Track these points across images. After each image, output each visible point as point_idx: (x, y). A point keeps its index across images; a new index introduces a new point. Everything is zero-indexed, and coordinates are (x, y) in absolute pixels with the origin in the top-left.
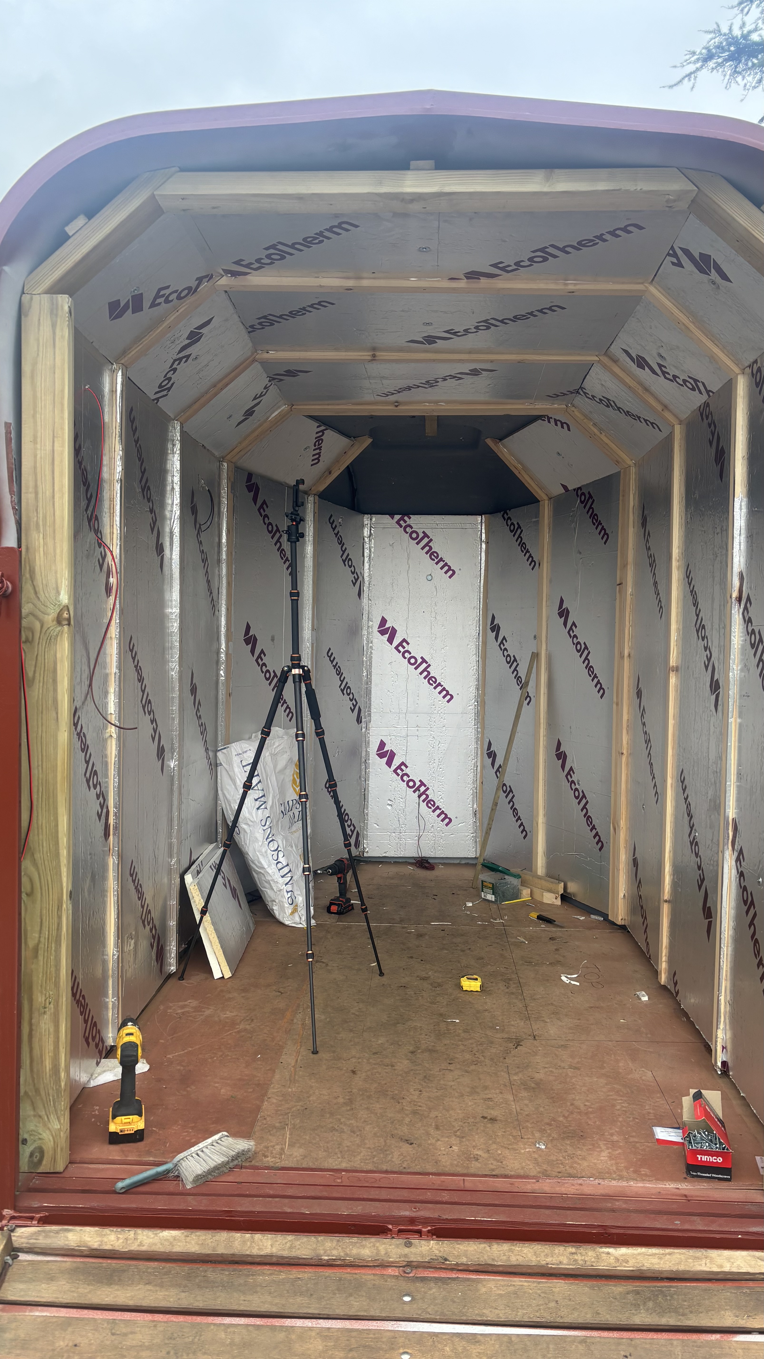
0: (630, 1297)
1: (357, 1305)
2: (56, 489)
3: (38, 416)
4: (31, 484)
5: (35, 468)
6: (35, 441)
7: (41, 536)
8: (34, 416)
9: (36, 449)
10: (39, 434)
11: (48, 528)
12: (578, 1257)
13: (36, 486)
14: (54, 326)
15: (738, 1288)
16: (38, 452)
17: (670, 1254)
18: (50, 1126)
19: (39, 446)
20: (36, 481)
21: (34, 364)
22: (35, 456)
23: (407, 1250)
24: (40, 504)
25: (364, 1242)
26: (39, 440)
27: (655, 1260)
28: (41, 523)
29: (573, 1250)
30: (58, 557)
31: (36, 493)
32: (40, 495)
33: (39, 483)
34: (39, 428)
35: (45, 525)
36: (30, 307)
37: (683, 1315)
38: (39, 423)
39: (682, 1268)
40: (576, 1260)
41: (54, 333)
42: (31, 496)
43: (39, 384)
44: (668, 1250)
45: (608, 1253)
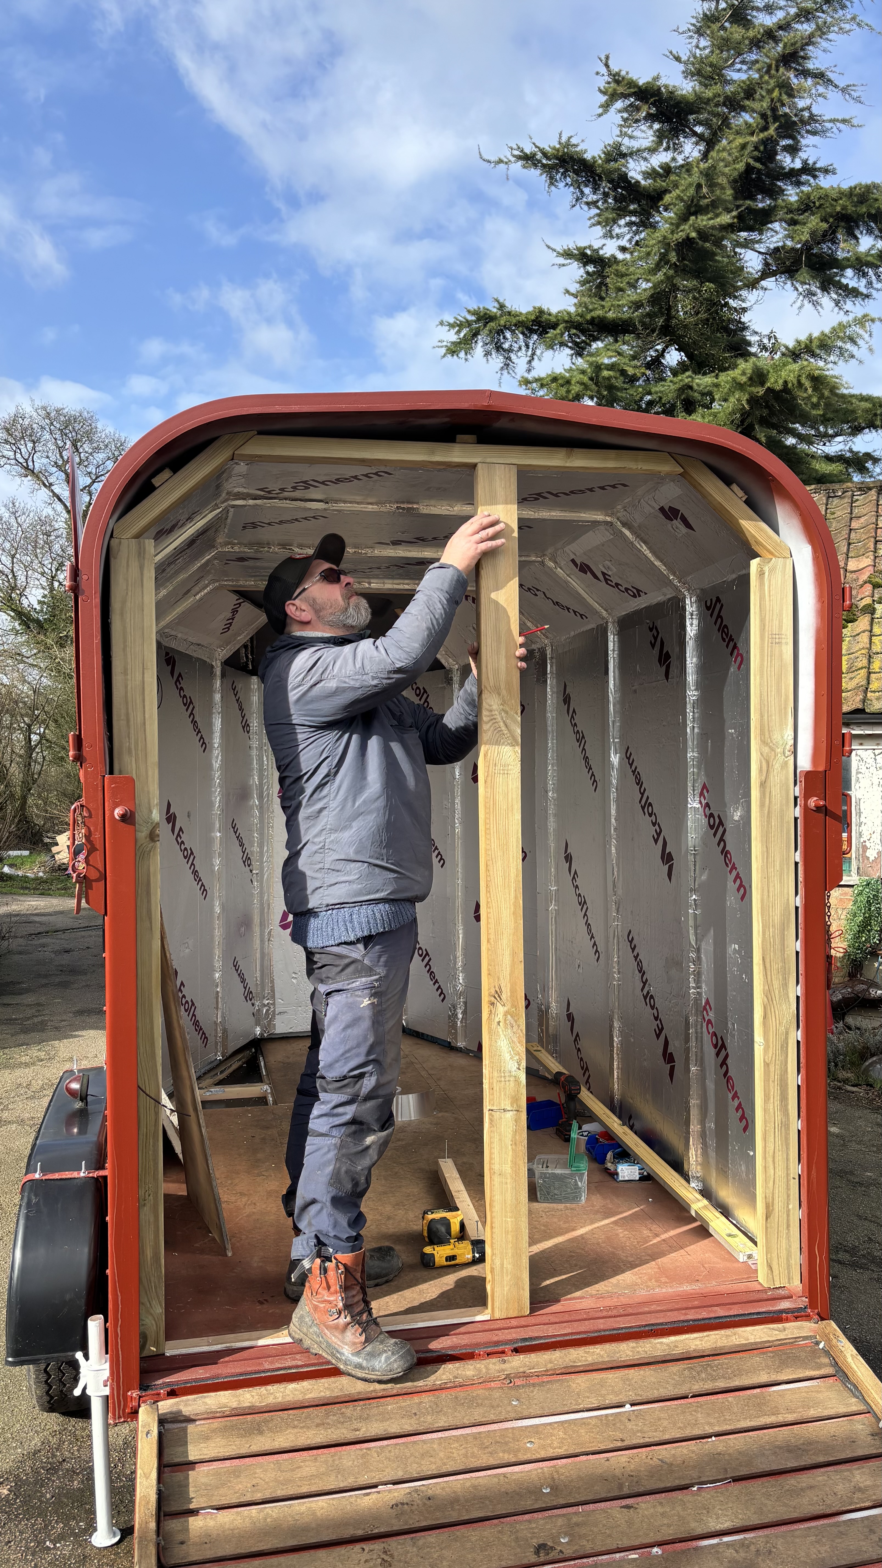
0: (686, 1372)
1: (477, 1415)
2: (147, 716)
3: (128, 649)
4: (123, 711)
5: (126, 696)
6: (125, 672)
7: (134, 759)
8: (124, 649)
9: (126, 680)
10: (129, 667)
11: (139, 752)
12: (640, 1349)
13: (127, 715)
14: (141, 568)
15: (764, 1353)
16: (129, 682)
17: (708, 1336)
18: (152, 1311)
19: (129, 677)
20: (127, 709)
21: (124, 602)
22: (126, 687)
23: (503, 1366)
24: (132, 731)
25: (466, 1366)
26: (129, 672)
27: (698, 1342)
28: (133, 747)
29: (634, 1345)
30: (150, 779)
31: (128, 721)
32: (132, 723)
33: (130, 711)
34: (129, 660)
35: (136, 749)
36: (119, 550)
37: (730, 1378)
38: (129, 656)
39: (719, 1344)
40: (638, 1352)
41: (142, 574)
42: (123, 723)
43: (128, 620)
44: (705, 1334)
45: (662, 1343)
